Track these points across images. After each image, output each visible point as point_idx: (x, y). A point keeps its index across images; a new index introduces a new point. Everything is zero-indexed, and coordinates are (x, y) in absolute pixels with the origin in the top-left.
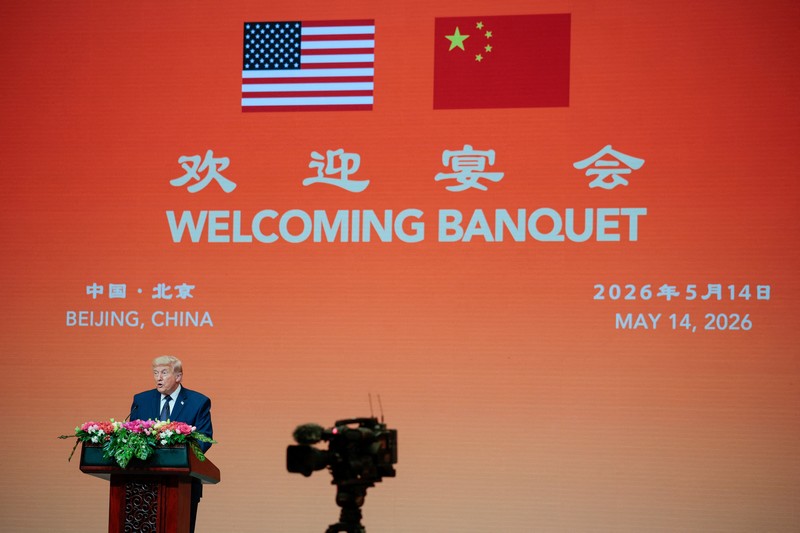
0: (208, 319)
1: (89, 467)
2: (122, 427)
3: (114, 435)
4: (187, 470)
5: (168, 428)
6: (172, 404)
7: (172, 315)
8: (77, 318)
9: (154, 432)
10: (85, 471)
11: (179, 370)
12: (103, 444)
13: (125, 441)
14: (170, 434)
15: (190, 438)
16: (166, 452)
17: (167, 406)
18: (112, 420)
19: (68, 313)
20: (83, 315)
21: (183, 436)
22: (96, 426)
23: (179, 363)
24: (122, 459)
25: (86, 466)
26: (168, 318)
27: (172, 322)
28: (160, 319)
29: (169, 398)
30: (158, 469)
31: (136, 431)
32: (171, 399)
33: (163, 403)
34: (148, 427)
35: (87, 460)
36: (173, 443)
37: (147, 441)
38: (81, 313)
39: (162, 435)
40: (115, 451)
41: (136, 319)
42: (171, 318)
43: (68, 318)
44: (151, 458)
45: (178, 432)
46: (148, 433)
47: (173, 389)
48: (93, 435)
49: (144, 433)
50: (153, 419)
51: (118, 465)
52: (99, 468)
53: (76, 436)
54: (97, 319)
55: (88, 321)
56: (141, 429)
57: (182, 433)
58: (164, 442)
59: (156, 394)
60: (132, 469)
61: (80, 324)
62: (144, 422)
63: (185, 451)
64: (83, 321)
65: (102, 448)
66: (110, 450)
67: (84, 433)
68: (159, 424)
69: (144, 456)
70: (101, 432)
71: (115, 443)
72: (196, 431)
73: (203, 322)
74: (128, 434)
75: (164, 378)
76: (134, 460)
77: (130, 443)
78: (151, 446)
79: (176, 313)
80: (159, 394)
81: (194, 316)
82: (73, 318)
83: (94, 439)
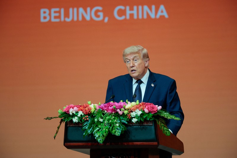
0: (163, 11)
1: (72, 144)
2: (98, 108)
3: (91, 115)
4: (155, 143)
5: (137, 108)
6: (143, 88)
7: (131, 9)
8: (50, 14)
9: (126, 112)
10: (68, 147)
11: (146, 56)
12: (82, 123)
13: (101, 120)
14: (139, 113)
15: (157, 116)
16: (136, 129)
17: (139, 89)
18: (89, 102)
19: (42, 11)
20: (55, 12)
21: (151, 115)
22: (76, 108)
23: (145, 51)
24: (99, 136)
25: (69, 143)
26: (128, 12)
27: (132, 15)
28: (122, 13)
29: (140, 82)
30: (130, 143)
31: (110, 112)
32: (142, 82)
33: (135, 86)
34: (120, 107)
35: (70, 138)
36: (143, 121)
37: (120, 120)
38: (53, 10)
39: (133, 114)
40: (93, 129)
41: (101, 14)
42: (132, 12)
43: (42, 15)
44: (125, 134)
45: (146, 111)
46: (120, 113)
47: (143, 74)
48: (74, 115)
49: (117, 112)
50: (124, 101)
51: (96, 141)
52: (80, 144)
53: (60, 117)
54: (67, 15)
55: (59, 17)
56: (114, 110)
57: (150, 112)
58: (134, 120)
59: (128, 79)
60: (108, 144)
61: (53, 20)
62: (116, 104)
63: (153, 127)
64: (55, 17)
65: (82, 127)
66: (89, 128)
67: (66, 114)
68: (129, 105)
69: (118, 133)
70: (80, 113)
71: (93, 122)
72: (161, 109)
73: (159, 14)
74: (104, 114)
75: (136, 64)
76: (110, 136)
77: (106, 122)
78: (123, 124)
79: (135, 8)
80: (131, 78)
81: (151, 9)
82: (47, 15)
83: (75, 120)
